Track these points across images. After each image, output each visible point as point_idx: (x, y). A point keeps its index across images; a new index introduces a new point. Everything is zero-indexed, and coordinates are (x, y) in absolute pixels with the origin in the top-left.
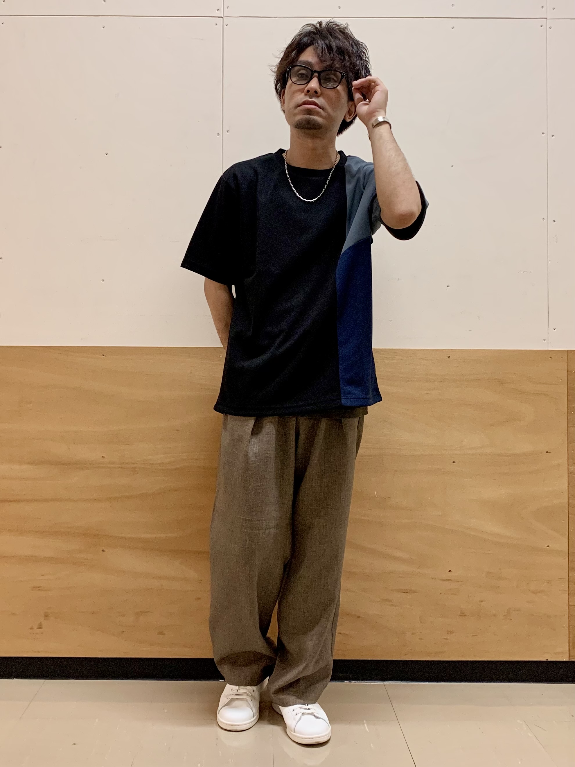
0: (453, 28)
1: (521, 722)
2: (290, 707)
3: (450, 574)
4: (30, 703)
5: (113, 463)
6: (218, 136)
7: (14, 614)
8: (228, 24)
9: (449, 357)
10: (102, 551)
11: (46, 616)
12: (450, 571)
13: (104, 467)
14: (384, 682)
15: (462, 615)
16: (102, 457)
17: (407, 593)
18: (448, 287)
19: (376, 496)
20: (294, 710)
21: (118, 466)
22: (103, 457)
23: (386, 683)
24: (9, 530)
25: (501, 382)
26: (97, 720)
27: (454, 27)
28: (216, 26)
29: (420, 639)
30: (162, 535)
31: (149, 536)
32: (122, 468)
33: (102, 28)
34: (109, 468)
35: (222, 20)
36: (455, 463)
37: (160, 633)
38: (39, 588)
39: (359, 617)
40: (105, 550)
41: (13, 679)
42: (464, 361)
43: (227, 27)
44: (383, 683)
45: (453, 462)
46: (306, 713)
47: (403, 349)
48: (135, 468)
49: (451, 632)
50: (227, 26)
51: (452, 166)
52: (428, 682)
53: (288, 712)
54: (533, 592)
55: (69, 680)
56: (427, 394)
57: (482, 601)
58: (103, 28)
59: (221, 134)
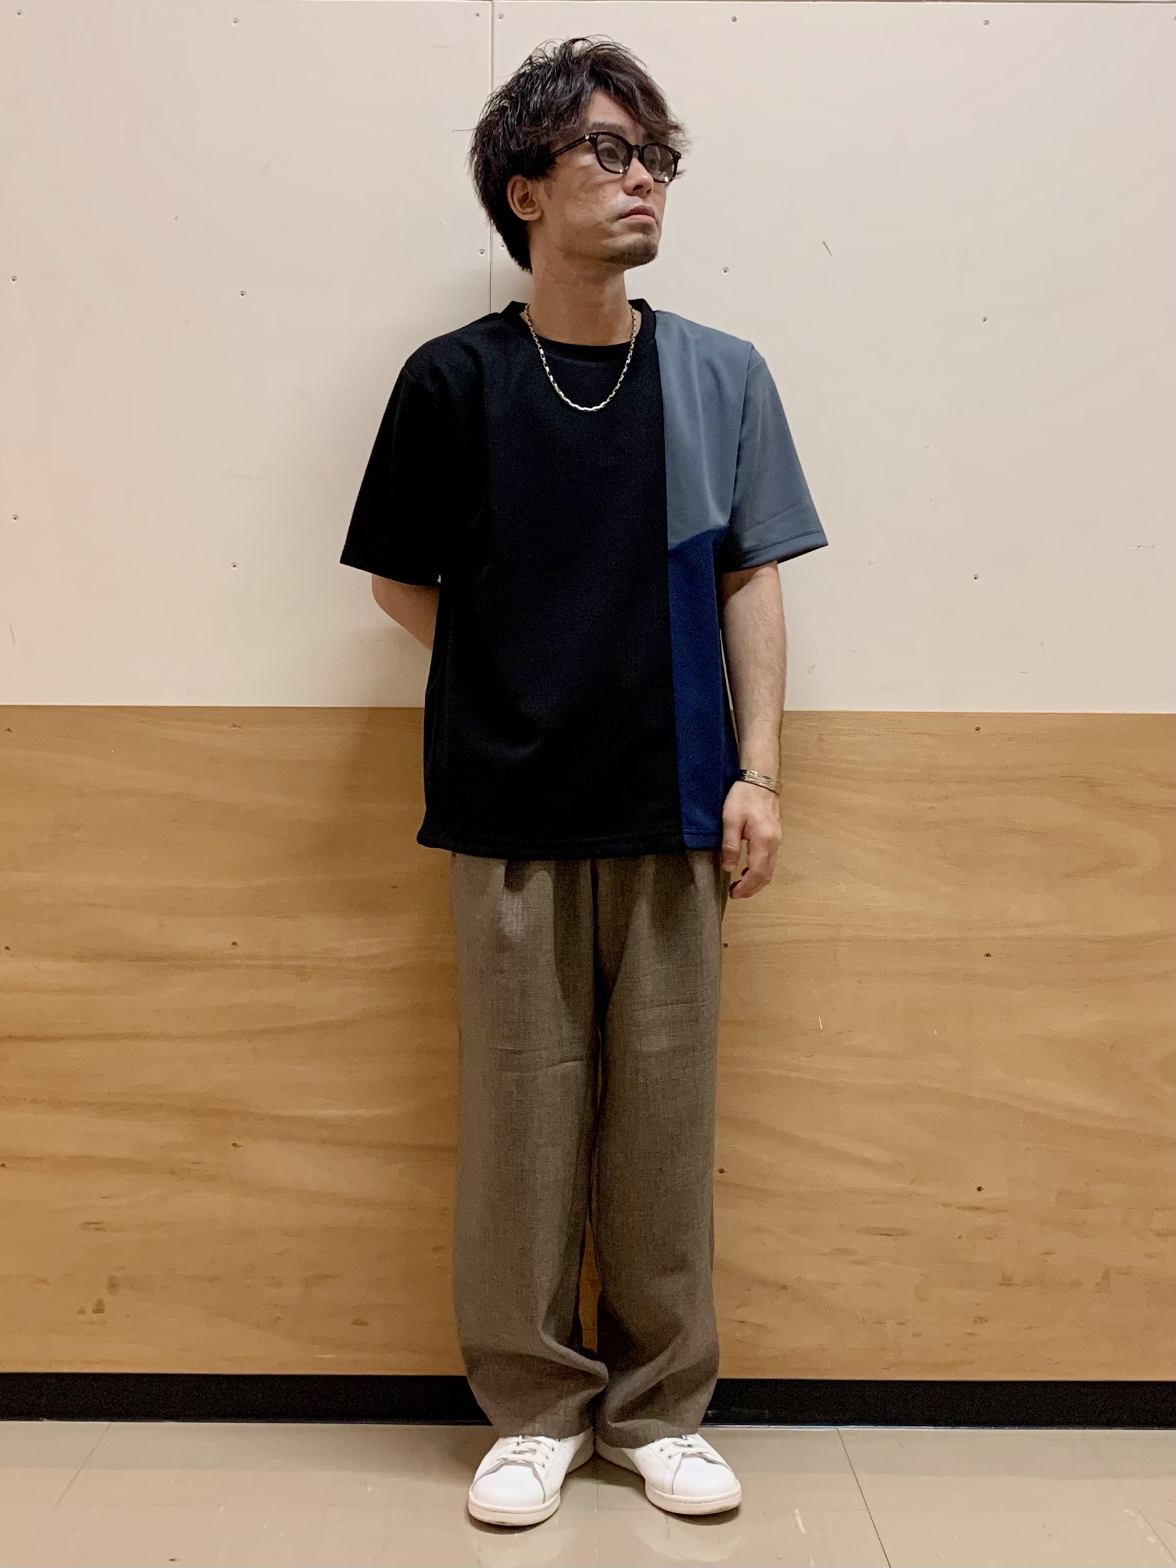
0: (986, 24)
1: (1133, 1514)
2: (651, 1445)
3: (979, 1195)
4: (77, 1474)
5: (257, 958)
6: (481, 255)
7: (45, 1282)
8: (503, 15)
9: (978, 729)
10: (234, 1145)
11: (113, 1286)
12: (979, 1189)
13: (239, 967)
14: (838, 1427)
15: (1007, 1282)
16: (232, 944)
17: (887, 1235)
18: (976, 578)
19: (822, 1028)
20: (662, 1450)
21: (265, 962)
22: (234, 943)
23: (843, 1429)
24: (33, 1101)
25: (1090, 784)
26: (221, 1509)
27: (989, 21)
28: (477, 18)
29: (917, 1335)
30: (361, 1112)
31: (335, 1113)
32: (275, 967)
33: (233, 24)
34: (248, 967)
35: (491, 5)
36: (990, 956)
37: (357, 1323)
38: (97, 1226)
39: (784, 1287)
40: (238, 1143)
41: (42, 1421)
42: (1010, 739)
43: (500, 20)
44: (836, 1430)
45: (987, 955)
46: (688, 1453)
47: (878, 712)
48: (304, 967)
49: (983, 1320)
50: (500, 18)
51: (985, 320)
52: (932, 1427)
53: (650, 1456)
54: (1159, 1234)
55: (160, 1423)
56: (931, 808)
57: (1048, 1253)
58: (235, 22)
59: (488, 250)
